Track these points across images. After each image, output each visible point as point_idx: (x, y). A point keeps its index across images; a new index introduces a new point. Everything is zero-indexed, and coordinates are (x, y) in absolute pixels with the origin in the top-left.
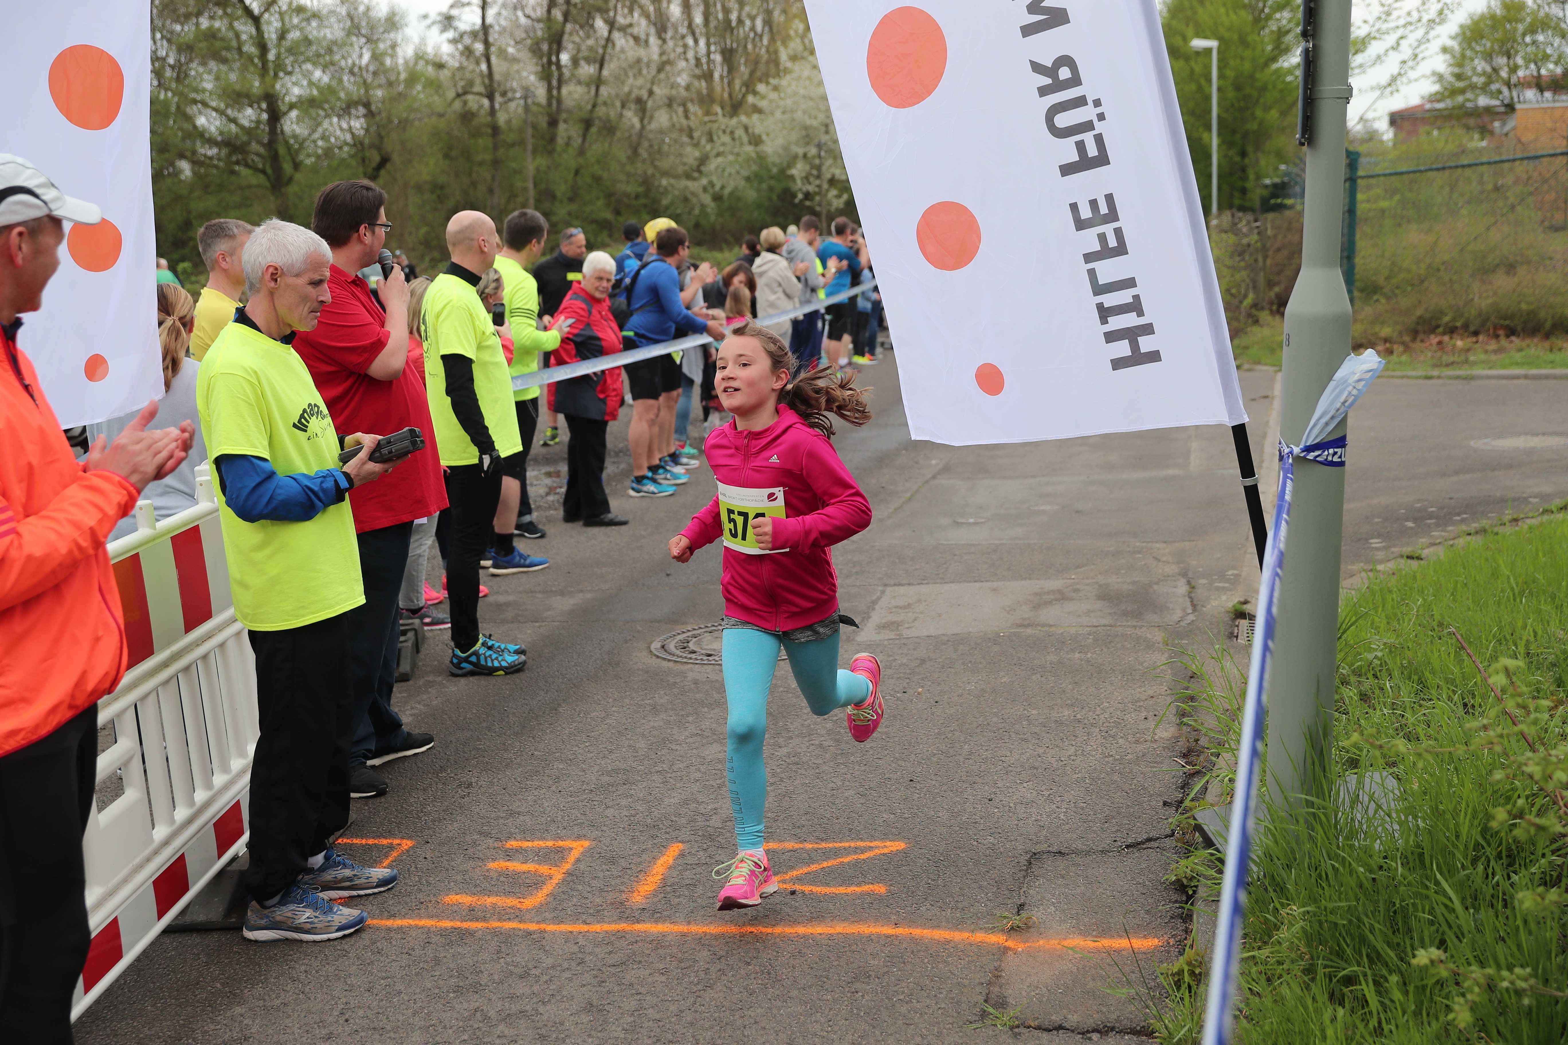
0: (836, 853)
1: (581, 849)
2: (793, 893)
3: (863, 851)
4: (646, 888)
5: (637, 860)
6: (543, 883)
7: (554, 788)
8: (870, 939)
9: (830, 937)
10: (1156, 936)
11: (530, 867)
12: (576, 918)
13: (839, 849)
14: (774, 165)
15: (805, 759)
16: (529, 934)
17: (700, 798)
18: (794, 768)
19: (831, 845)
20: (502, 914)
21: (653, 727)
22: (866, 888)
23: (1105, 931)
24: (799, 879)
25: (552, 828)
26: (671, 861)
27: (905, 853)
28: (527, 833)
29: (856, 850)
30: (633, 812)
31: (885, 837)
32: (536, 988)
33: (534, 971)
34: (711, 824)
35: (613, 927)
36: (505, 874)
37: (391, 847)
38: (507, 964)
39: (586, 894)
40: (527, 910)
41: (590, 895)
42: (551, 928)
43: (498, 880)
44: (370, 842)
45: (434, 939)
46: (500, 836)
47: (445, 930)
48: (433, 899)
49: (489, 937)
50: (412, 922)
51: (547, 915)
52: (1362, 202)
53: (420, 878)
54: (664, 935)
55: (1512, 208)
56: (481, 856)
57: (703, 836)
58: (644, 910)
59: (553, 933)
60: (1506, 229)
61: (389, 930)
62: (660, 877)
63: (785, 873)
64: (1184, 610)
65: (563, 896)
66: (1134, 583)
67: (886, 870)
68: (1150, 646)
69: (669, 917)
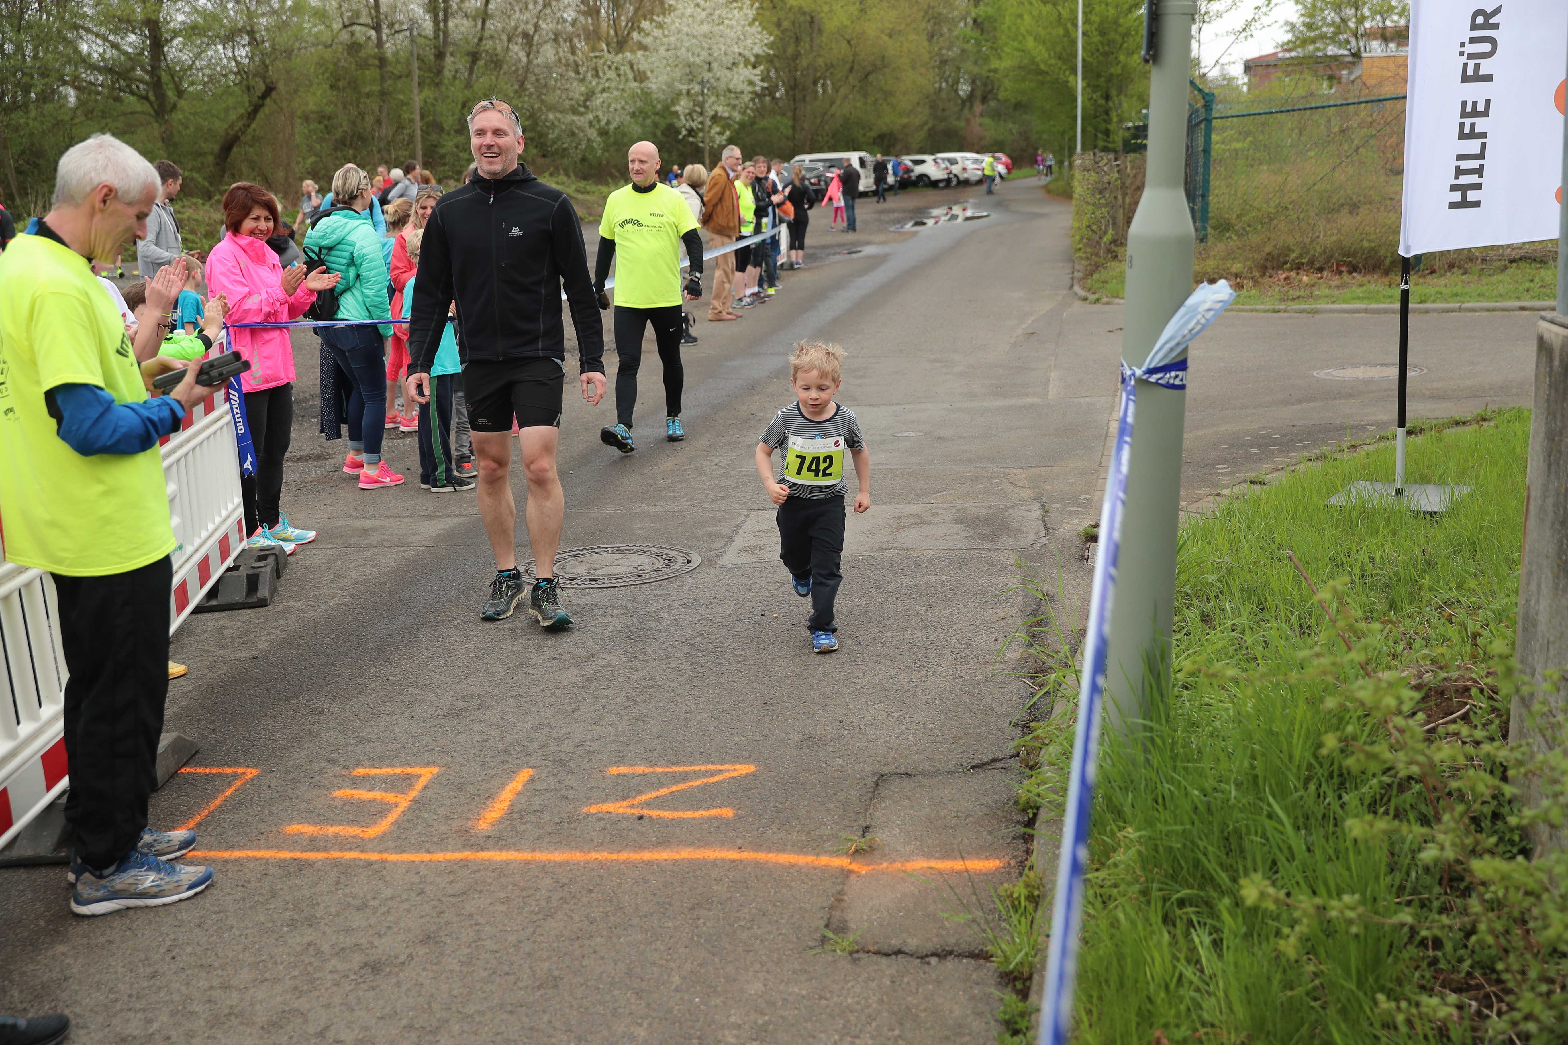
0: (686, 776)
1: (429, 776)
2: (641, 818)
3: (713, 774)
4: (494, 815)
5: (485, 786)
6: (389, 811)
7: (406, 714)
8: (714, 863)
9: (675, 862)
10: (997, 857)
11: (376, 795)
12: (419, 847)
13: (689, 772)
14: (659, 101)
15: (660, 682)
16: (370, 864)
17: (553, 722)
18: (649, 691)
19: (681, 769)
20: (344, 844)
21: (512, 652)
22: (714, 812)
23: (947, 854)
24: (648, 804)
25: (402, 755)
26: (520, 787)
27: (754, 775)
28: (375, 760)
29: (707, 773)
30: (485, 737)
31: (736, 759)
32: (372, 920)
33: (372, 903)
34: (563, 748)
35: (458, 856)
36: (350, 803)
37: (235, 776)
38: (345, 895)
39: (431, 822)
40: (370, 839)
41: (435, 823)
42: (392, 857)
43: (342, 809)
44: (214, 771)
45: (272, 871)
46: (348, 763)
47: (284, 860)
48: (274, 830)
49: (328, 868)
50: (250, 853)
51: (390, 844)
52: (1217, 143)
53: (263, 808)
54: (508, 863)
55: (1357, 150)
56: (327, 784)
57: (554, 761)
58: (489, 837)
59: (395, 863)
60: (1350, 170)
61: (226, 862)
62: (508, 803)
63: (634, 797)
64: (1037, 533)
65: (408, 824)
66: (990, 507)
67: (735, 793)
68: (1003, 568)
69: (513, 844)
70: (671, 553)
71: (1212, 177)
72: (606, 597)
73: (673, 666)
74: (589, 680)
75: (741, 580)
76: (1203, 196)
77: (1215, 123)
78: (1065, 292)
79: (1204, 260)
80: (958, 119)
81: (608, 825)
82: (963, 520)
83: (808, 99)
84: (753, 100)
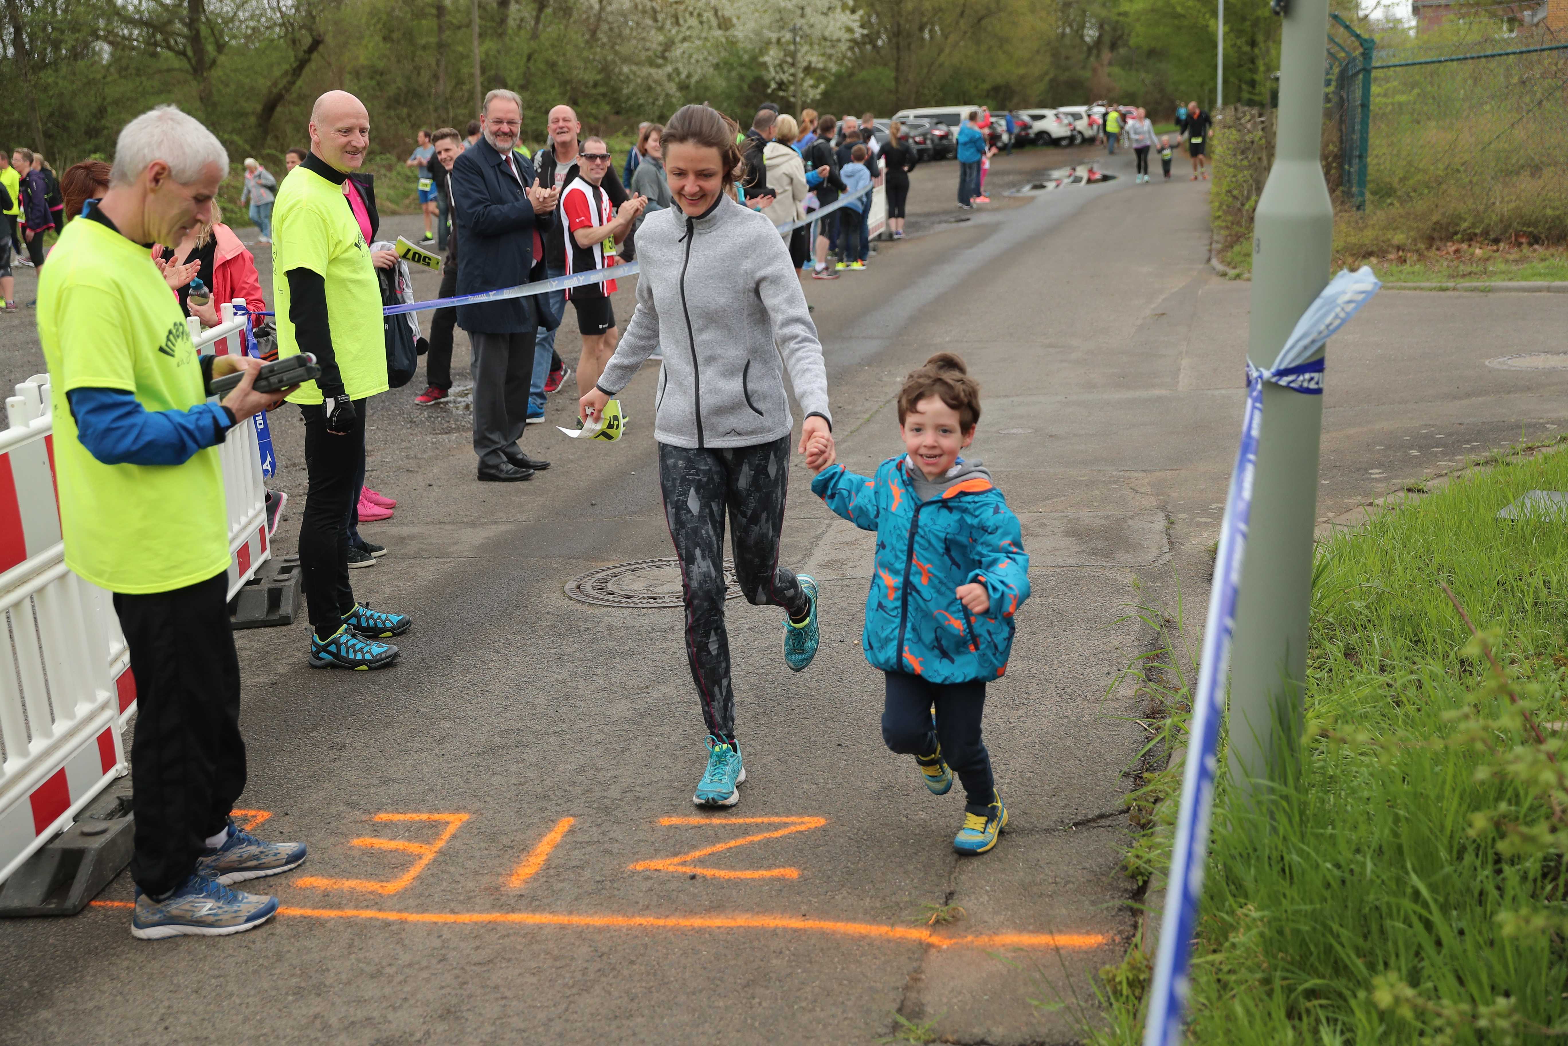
0: (745, 830)
1: (459, 824)
2: (693, 877)
3: (777, 827)
4: (528, 870)
5: (520, 836)
6: (411, 863)
7: (437, 751)
8: (774, 933)
9: (730, 931)
10: (1100, 932)
11: (398, 844)
12: (443, 906)
13: (750, 825)
14: (746, 51)
16: (388, 924)
17: (600, 763)
19: (741, 821)
20: (359, 900)
21: (557, 680)
22: (776, 872)
23: (1045, 925)
24: (701, 862)
25: (430, 798)
26: (559, 839)
27: (824, 830)
28: (400, 804)
29: (769, 827)
30: (523, 780)
31: (804, 811)
32: (387, 991)
33: (388, 970)
34: (609, 794)
35: (486, 917)
36: (369, 853)
37: (245, 820)
38: (359, 960)
39: (458, 878)
40: (389, 896)
41: (462, 879)
42: (413, 917)
43: (360, 859)
45: (280, 930)
46: (369, 807)
47: (294, 918)
48: (284, 882)
49: (342, 928)
51: (412, 902)
52: (1379, 95)
54: (541, 927)
55: (1540, 103)
56: (345, 831)
57: (599, 808)
58: (522, 896)
59: (415, 924)
60: (1532, 126)
62: (544, 857)
63: (687, 853)
64: (1160, 549)
65: (432, 880)
66: (1107, 517)
67: (801, 851)
68: (1119, 589)
69: (549, 905)
71: (1372, 134)
74: (641, 715)
76: (1360, 157)
77: (1374, 74)
78: (1201, 266)
79: (1361, 230)
80: (1084, 68)
81: (656, 886)
82: (1075, 532)
83: (913, 46)
84: (851, 49)
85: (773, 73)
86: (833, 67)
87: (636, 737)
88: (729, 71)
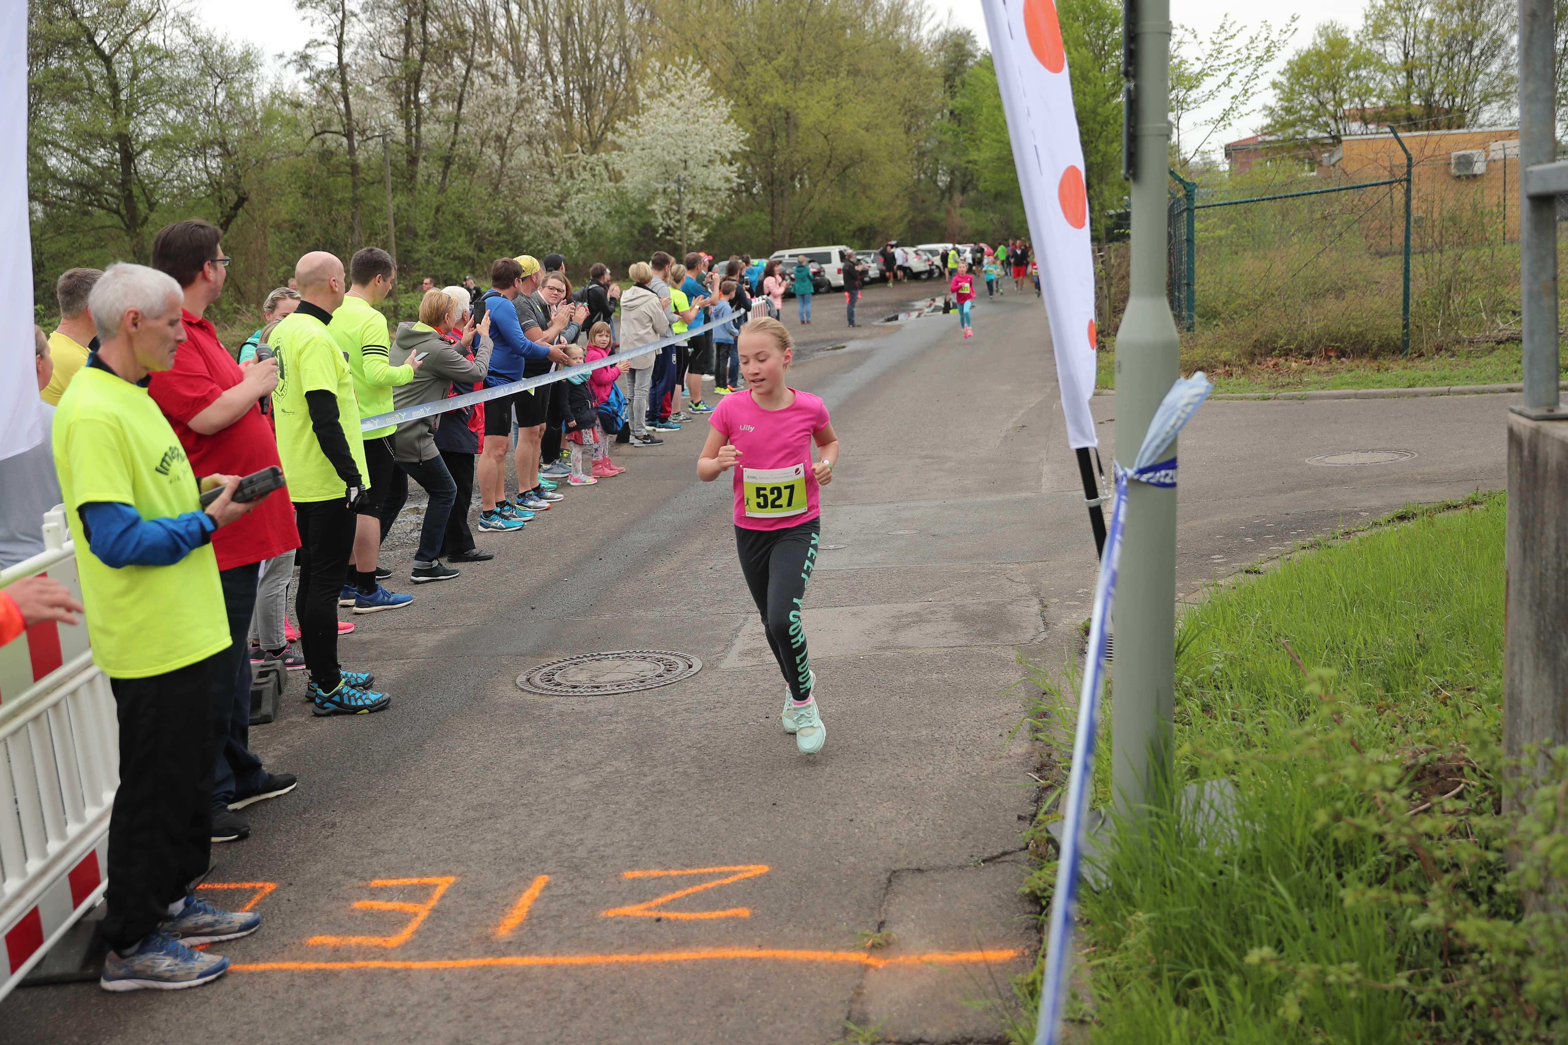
0: (701, 879)
1: (446, 885)
2: (659, 920)
3: (727, 875)
4: (514, 921)
5: (502, 893)
6: (409, 920)
7: (419, 825)
8: (734, 962)
9: (695, 962)
10: (1011, 948)
11: (395, 905)
12: (442, 954)
13: (703, 874)
15: (669, 787)
16: (394, 972)
17: (566, 829)
18: (659, 796)
19: (695, 871)
20: (367, 954)
21: (519, 760)
22: (730, 912)
23: (963, 946)
24: (665, 907)
25: (418, 865)
26: (537, 894)
27: (768, 875)
28: (392, 871)
29: (721, 875)
30: (499, 846)
31: (749, 860)
32: (401, 1026)
33: (399, 1009)
34: (577, 854)
35: (480, 962)
36: (370, 913)
37: (254, 891)
38: (373, 1003)
39: (451, 930)
40: (392, 949)
41: (455, 931)
42: (416, 965)
43: (363, 919)
44: (233, 886)
45: (298, 981)
46: (364, 875)
47: (310, 971)
48: (297, 941)
49: (354, 978)
50: (275, 965)
51: (413, 952)
52: (1201, 230)
53: (284, 920)
54: (530, 968)
55: (1340, 235)
56: (346, 896)
57: (569, 867)
58: (510, 943)
59: (419, 971)
60: (1334, 255)
61: (252, 974)
62: (526, 910)
63: (651, 900)
64: (1037, 629)
65: (428, 933)
66: (989, 604)
67: (750, 894)
68: (1004, 664)
69: (535, 949)
70: (672, 658)
71: (1196, 265)
72: (609, 704)
73: (681, 770)
74: (598, 787)
75: (744, 684)
77: (1196, 213)
79: (1193, 348)
80: (938, 210)
81: (627, 929)
82: (962, 617)
83: (786, 194)
84: (730, 196)
85: (661, 221)
86: (714, 213)
87: (595, 806)
88: (620, 218)
